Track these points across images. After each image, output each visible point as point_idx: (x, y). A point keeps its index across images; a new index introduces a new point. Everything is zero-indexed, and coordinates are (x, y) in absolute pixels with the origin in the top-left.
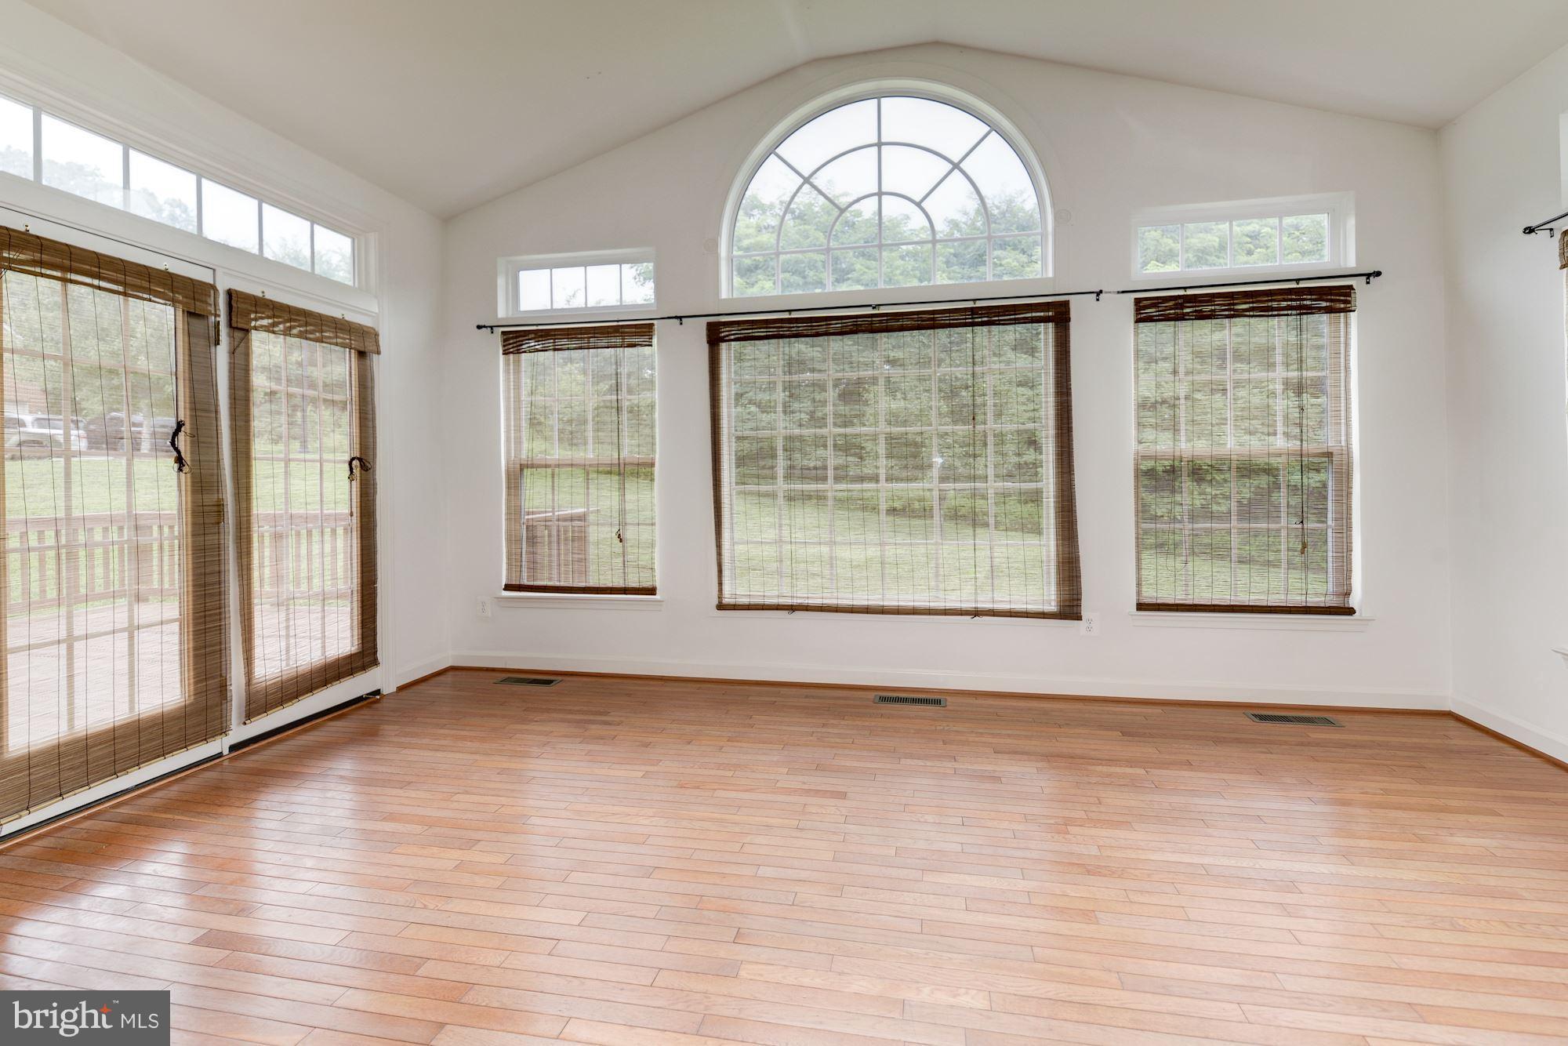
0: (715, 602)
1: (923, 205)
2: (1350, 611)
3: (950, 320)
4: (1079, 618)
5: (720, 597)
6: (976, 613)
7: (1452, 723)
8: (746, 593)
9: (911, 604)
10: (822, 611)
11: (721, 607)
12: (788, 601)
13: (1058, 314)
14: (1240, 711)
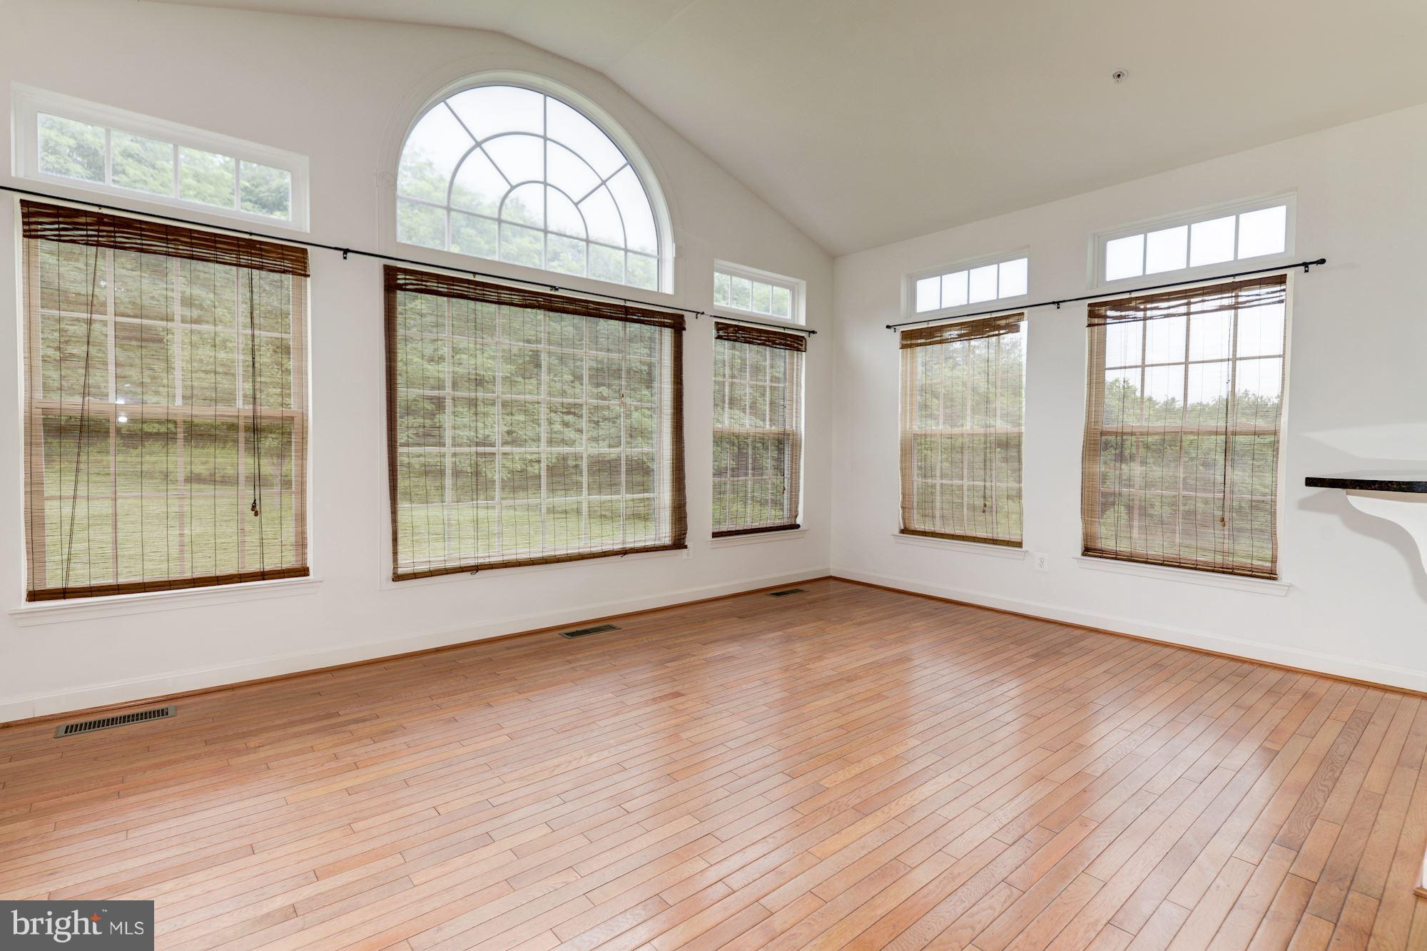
0: (390, 575)
1: (579, 206)
2: (798, 526)
3: (610, 313)
4: (686, 547)
5: (395, 568)
6: (624, 552)
7: (832, 582)
8: (425, 560)
9: (576, 551)
10: (506, 567)
11: (398, 578)
12: (472, 562)
13: (677, 324)
14: (763, 593)
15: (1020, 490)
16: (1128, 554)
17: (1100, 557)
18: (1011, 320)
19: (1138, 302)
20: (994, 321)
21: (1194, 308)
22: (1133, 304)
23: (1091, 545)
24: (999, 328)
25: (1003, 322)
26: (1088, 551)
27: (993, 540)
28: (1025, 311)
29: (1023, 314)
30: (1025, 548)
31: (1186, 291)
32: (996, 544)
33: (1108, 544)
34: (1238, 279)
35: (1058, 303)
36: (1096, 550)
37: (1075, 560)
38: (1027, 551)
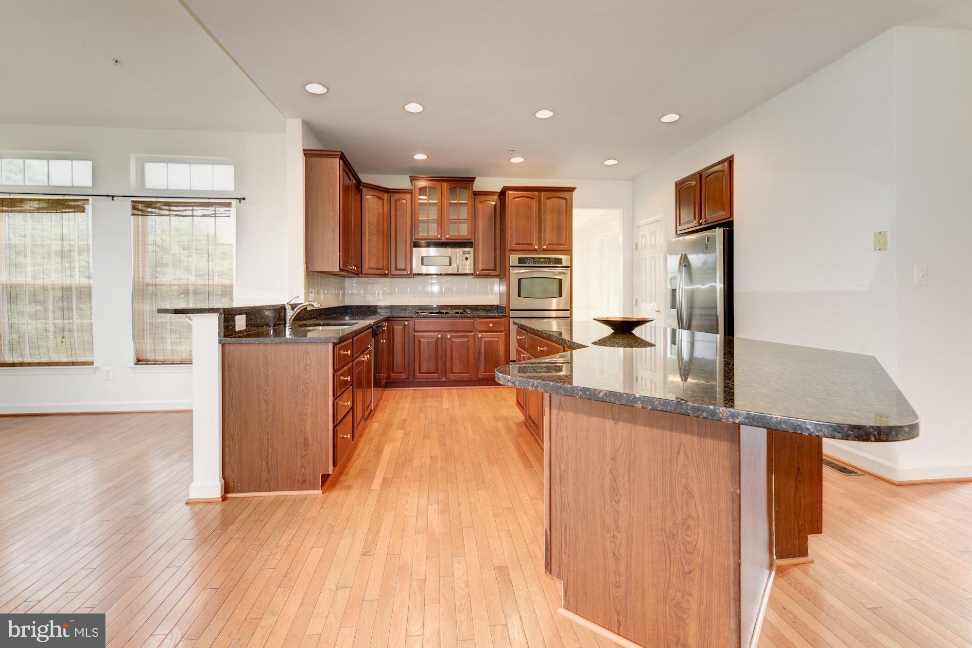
15: (91, 324)
16: (163, 360)
17: (146, 364)
18: (79, 203)
19: (162, 204)
20: (66, 201)
21: (196, 213)
22: (158, 205)
23: (141, 357)
24: (69, 207)
25: (73, 203)
26: (139, 361)
27: (72, 363)
28: (90, 198)
29: (87, 200)
30: (95, 365)
31: (186, 203)
32: (75, 365)
33: (150, 356)
34: (211, 201)
35: (113, 197)
36: (144, 360)
37: (129, 368)
38: (97, 368)
